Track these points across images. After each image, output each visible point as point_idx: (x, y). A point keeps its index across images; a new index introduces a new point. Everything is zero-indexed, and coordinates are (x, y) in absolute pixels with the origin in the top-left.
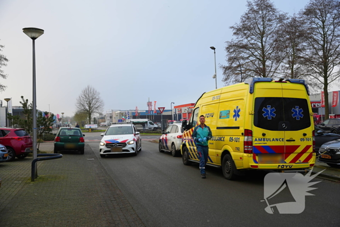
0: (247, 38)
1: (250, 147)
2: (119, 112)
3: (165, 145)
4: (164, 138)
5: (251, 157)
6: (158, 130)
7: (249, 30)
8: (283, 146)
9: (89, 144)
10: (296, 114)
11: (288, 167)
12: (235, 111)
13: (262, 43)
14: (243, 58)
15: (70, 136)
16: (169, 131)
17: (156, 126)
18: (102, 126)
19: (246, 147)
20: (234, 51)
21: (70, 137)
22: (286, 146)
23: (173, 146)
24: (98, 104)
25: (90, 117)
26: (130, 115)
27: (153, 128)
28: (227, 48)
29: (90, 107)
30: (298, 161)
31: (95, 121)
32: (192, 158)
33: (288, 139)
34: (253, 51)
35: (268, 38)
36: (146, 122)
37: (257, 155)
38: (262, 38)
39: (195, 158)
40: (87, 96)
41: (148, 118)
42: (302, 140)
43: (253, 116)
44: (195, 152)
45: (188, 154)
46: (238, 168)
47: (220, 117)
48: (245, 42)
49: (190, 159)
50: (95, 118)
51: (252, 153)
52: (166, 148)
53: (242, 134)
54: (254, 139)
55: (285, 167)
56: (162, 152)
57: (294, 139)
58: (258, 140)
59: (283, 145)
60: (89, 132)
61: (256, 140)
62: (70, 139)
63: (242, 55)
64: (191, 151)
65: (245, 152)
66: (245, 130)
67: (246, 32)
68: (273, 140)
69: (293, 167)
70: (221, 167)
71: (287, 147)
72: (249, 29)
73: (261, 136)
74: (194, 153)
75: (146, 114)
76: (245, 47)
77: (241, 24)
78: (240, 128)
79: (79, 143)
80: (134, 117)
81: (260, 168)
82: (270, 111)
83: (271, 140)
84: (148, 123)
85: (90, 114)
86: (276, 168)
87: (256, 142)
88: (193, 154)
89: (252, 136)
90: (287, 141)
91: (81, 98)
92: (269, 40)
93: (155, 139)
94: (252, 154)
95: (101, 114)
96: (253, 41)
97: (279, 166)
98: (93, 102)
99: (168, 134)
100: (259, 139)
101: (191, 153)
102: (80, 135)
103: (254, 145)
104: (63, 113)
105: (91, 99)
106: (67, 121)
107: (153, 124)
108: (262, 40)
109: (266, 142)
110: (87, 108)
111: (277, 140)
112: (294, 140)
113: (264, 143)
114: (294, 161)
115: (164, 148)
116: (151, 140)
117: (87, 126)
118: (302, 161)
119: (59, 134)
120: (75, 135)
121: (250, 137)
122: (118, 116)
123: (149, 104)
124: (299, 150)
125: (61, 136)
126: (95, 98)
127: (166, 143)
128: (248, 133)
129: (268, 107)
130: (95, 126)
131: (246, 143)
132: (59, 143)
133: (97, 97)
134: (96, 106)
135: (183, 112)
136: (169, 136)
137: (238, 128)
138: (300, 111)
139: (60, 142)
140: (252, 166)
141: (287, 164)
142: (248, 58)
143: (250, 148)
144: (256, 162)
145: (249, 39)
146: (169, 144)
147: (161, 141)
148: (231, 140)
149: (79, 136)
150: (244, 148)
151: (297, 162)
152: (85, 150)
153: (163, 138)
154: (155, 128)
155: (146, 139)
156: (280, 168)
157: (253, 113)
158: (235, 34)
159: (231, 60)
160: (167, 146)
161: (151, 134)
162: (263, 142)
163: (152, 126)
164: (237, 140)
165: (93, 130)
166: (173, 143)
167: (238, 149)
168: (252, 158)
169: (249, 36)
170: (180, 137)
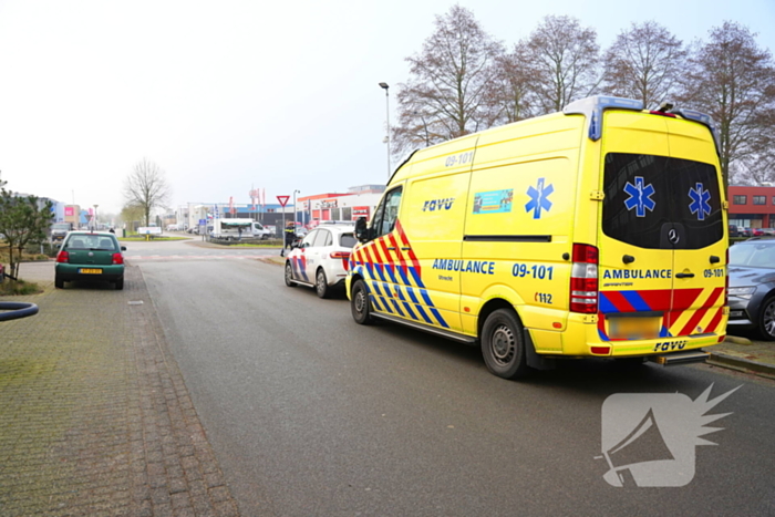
0: (434, 79)
1: (589, 294)
2: (200, 206)
3: (299, 271)
4: (299, 257)
5: (592, 322)
6: (271, 239)
7: (438, 65)
8: (670, 291)
9: (140, 265)
10: (696, 205)
11: (676, 348)
12: (531, 192)
13: (459, 90)
14: (428, 114)
15: (92, 250)
16: (310, 243)
17: (266, 231)
18: (171, 230)
19: (574, 293)
20: (411, 101)
21: (91, 253)
22: (675, 291)
23: (321, 275)
24: (162, 191)
25: (147, 214)
26: (221, 211)
27: (261, 236)
28: (399, 96)
29: (147, 196)
30: (695, 331)
31: (158, 222)
32: (379, 308)
33: (680, 271)
34: (444, 102)
35: (471, 81)
36: (250, 225)
37: (607, 318)
38: (460, 81)
39: (390, 310)
40: (143, 176)
41: (252, 217)
42: (708, 273)
43: (601, 204)
44: (390, 295)
45: (369, 298)
46: (538, 351)
47: (477, 209)
48: (431, 85)
49: (373, 311)
50: (158, 217)
51: (595, 313)
52: (302, 278)
53: (566, 257)
54: (602, 271)
55: (670, 349)
56: (293, 285)
57: (692, 272)
58: (612, 275)
59: (668, 287)
60: (145, 240)
61: (607, 274)
62: (91, 257)
63: (427, 108)
64: (379, 292)
65: (574, 308)
66: (575, 245)
67: (432, 69)
68: (648, 275)
69: (686, 348)
70: (478, 340)
71: (678, 292)
72: (438, 63)
73: (621, 266)
74: (388, 299)
75: (250, 211)
76: (430, 95)
77: (425, 54)
78: (553, 238)
79: (113, 266)
80: (228, 216)
81: (615, 353)
82: (641, 193)
83: (644, 274)
84: (253, 226)
85: (148, 209)
86: (651, 351)
87: (607, 280)
88: (383, 299)
89: (597, 263)
90: (679, 276)
91: (132, 179)
92: (472, 85)
93: (269, 256)
94: (596, 316)
95: (169, 210)
96: (443, 86)
97: (658, 345)
98: (153, 187)
99: (307, 249)
100: (615, 271)
101: (377, 297)
102: (113, 246)
103: (602, 288)
104: (96, 206)
105: (149, 181)
106: (110, 221)
107: (261, 229)
108: (460, 85)
109: (630, 280)
110: (143, 197)
111: (656, 274)
112: (692, 276)
113: (627, 284)
114: (686, 331)
115: (298, 279)
116: (263, 257)
117: (142, 230)
118: (704, 328)
119: (66, 245)
120: (104, 247)
121: (590, 266)
122: (200, 214)
123: (254, 194)
124: (699, 302)
125: (71, 249)
126: (157, 179)
127: (303, 267)
128: (584, 253)
129: (638, 180)
130: (155, 231)
131: (578, 284)
132: (67, 265)
133: (161, 179)
134: (158, 194)
135: (313, 208)
136: (309, 253)
137: (547, 239)
138: (705, 197)
139: (69, 262)
140: (594, 349)
141: (674, 340)
142: (435, 114)
143: (590, 298)
144: (604, 337)
145: (438, 81)
146: (310, 270)
147: (291, 262)
148: (520, 271)
149: (112, 250)
150: (571, 297)
151: (692, 333)
152: (125, 279)
153: (295, 257)
154: (264, 235)
155: (252, 256)
156: (659, 350)
157: (602, 196)
158: (413, 71)
159: (408, 115)
160: (304, 274)
161: (260, 246)
162: (623, 280)
163: (259, 231)
164: (540, 274)
165: (152, 237)
166: (320, 269)
167: (545, 299)
168: (595, 327)
169: (437, 76)
170: (338, 255)
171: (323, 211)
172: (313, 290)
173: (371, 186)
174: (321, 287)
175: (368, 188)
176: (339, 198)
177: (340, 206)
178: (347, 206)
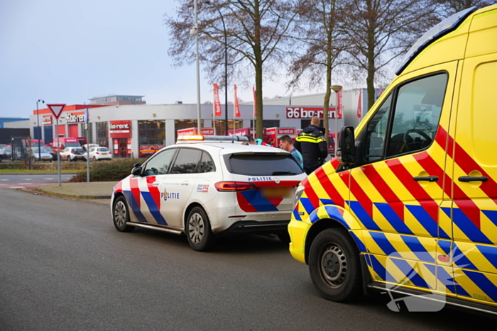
3: (145, 209)
23: (197, 216)
127: (154, 205)
136: (164, 183)
166: (194, 206)
170: (227, 187)
171: (70, 126)
172: (181, 240)
173: (118, 97)
174: (197, 234)
175: (115, 99)
176: (91, 110)
177: (93, 120)
178: (102, 120)
